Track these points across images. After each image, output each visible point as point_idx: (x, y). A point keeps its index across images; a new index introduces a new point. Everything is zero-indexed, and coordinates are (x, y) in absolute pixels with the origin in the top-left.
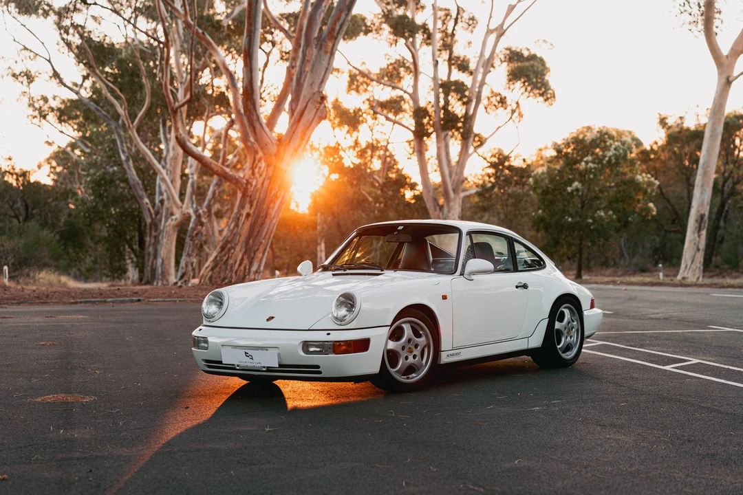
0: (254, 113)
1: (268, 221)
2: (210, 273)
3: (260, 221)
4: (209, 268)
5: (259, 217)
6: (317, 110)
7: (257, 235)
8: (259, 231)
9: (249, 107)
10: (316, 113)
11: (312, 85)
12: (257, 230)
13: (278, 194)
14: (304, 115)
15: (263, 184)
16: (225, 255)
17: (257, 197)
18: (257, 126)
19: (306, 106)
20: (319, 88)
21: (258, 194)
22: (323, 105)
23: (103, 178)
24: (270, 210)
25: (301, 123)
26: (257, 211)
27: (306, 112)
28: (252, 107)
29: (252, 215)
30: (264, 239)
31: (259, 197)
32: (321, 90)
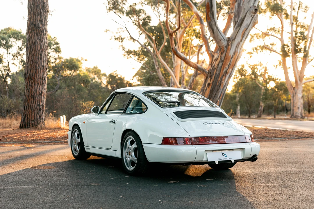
0: (213, 20)
1: (221, 88)
3: (216, 87)
5: (216, 86)
6: (253, 17)
7: (215, 97)
8: (216, 94)
9: (210, 16)
10: (252, 20)
11: (249, 2)
12: (215, 93)
13: (228, 71)
14: (244, 22)
15: (218, 65)
17: (215, 73)
18: (215, 28)
19: (245, 16)
20: (254, 4)
21: (215, 71)
22: (256, 15)
23: (149, 77)
24: (223, 81)
25: (242, 26)
26: (214, 82)
27: (246, 19)
28: (211, 16)
29: (211, 84)
30: (219, 99)
31: (216, 73)
32: (255, 5)
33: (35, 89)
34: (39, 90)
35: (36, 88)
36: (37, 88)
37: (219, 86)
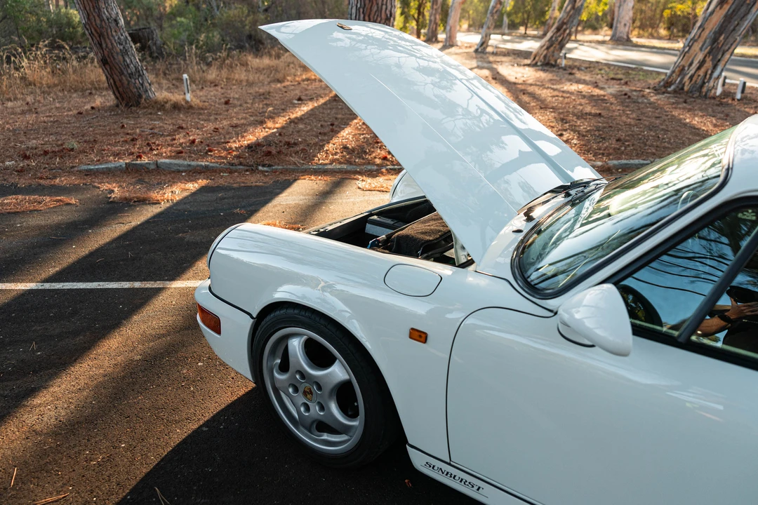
2: (545, 52)
4: (545, 47)
16: (560, 36)
33: (378, 7)
34: (386, 9)
35: (380, 4)
36: (382, 5)
37: (750, 7)
